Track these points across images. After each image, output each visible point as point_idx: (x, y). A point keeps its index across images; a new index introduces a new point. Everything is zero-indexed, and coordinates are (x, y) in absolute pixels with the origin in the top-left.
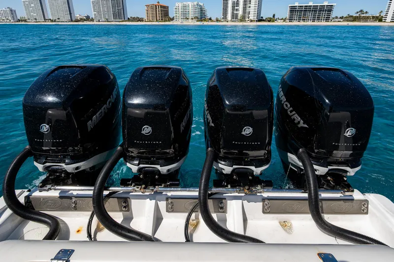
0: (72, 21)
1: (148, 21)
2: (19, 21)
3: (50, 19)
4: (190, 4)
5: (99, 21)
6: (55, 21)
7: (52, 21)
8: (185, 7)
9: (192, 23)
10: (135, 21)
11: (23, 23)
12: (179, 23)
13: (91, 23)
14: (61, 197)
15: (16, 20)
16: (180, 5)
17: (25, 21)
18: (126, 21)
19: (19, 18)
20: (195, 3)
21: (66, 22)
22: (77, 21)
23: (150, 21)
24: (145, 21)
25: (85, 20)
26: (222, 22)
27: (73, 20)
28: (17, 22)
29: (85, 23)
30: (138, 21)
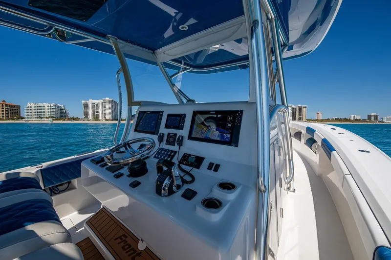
4: (46, 105)
8: (39, 108)
16: (33, 105)
20: (53, 105)
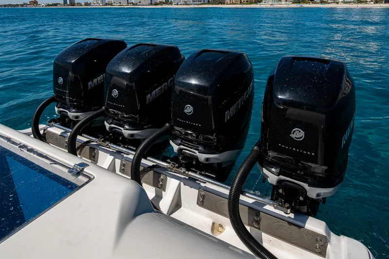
0: (151, 4)
1: (230, 4)
2: (106, 4)
3: (132, 3)
5: (178, 4)
6: (136, 5)
7: (134, 4)
9: (286, 6)
10: (216, 4)
11: (109, 7)
12: (269, 6)
13: (170, 6)
14: (60, 135)
15: (104, 4)
17: (111, 4)
18: (205, 4)
19: (107, 2)
21: (146, 5)
22: (156, 4)
23: (233, 4)
24: (227, 4)
25: (164, 3)
26: (329, 3)
27: (153, 3)
28: (105, 5)
29: (164, 6)
30: (219, 4)
